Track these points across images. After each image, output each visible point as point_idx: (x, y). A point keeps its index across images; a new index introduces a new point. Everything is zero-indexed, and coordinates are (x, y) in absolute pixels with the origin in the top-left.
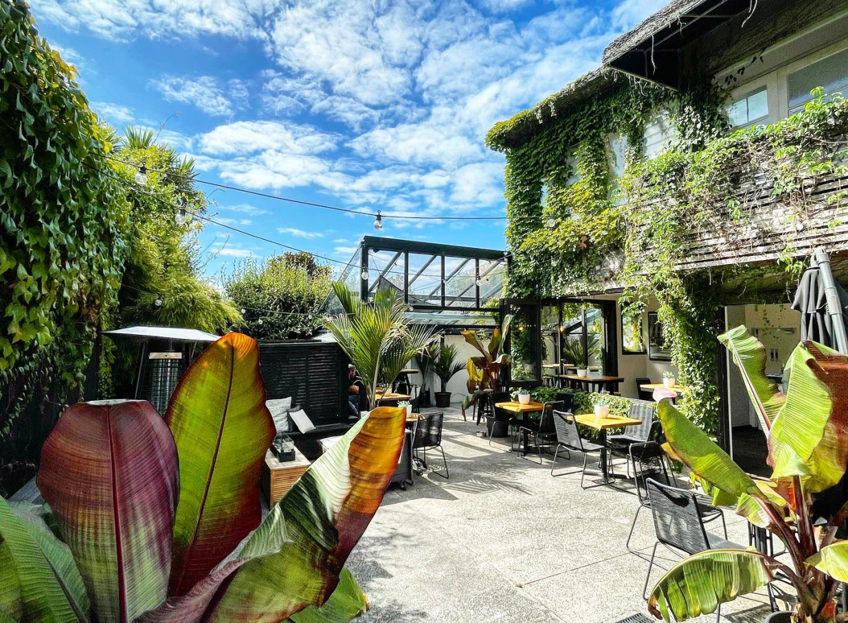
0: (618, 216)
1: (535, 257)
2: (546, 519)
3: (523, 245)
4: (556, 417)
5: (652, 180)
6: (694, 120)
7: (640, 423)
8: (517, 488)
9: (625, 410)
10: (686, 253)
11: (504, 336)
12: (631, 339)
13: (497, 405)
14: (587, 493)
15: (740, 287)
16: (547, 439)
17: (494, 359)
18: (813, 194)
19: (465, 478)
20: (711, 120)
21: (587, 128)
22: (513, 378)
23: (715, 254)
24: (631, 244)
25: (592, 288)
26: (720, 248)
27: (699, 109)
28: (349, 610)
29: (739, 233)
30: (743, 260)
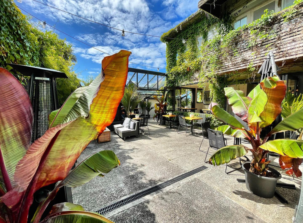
0: (199, 61)
1: (174, 75)
2: (177, 144)
3: (171, 71)
4: (179, 117)
5: (210, 47)
6: (224, 29)
7: (202, 119)
8: (168, 136)
9: (197, 116)
10: (219, 68)
11: (165, 97)
12: (199, 100)
13: (163, 116)
14: (187, 137)
15: (233, 80)
16: (176, 125)
17: (162, 103)
18: (261, 46)
19: (154, 134)
20: (229, 28)
21: (191, 33)
22: (167, 109)
23: (228, 68)
24: (203, 67)
25: (190, 83)
26: (229, 66)
27: (226, 25)
28: (113, 165)
29: (236, 61)
30: (236, 69)
